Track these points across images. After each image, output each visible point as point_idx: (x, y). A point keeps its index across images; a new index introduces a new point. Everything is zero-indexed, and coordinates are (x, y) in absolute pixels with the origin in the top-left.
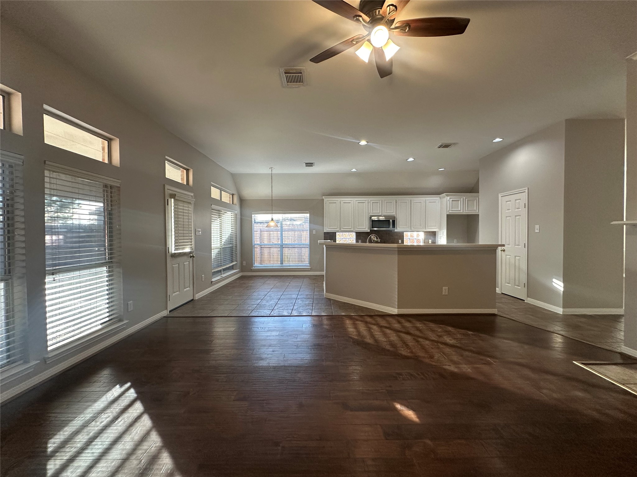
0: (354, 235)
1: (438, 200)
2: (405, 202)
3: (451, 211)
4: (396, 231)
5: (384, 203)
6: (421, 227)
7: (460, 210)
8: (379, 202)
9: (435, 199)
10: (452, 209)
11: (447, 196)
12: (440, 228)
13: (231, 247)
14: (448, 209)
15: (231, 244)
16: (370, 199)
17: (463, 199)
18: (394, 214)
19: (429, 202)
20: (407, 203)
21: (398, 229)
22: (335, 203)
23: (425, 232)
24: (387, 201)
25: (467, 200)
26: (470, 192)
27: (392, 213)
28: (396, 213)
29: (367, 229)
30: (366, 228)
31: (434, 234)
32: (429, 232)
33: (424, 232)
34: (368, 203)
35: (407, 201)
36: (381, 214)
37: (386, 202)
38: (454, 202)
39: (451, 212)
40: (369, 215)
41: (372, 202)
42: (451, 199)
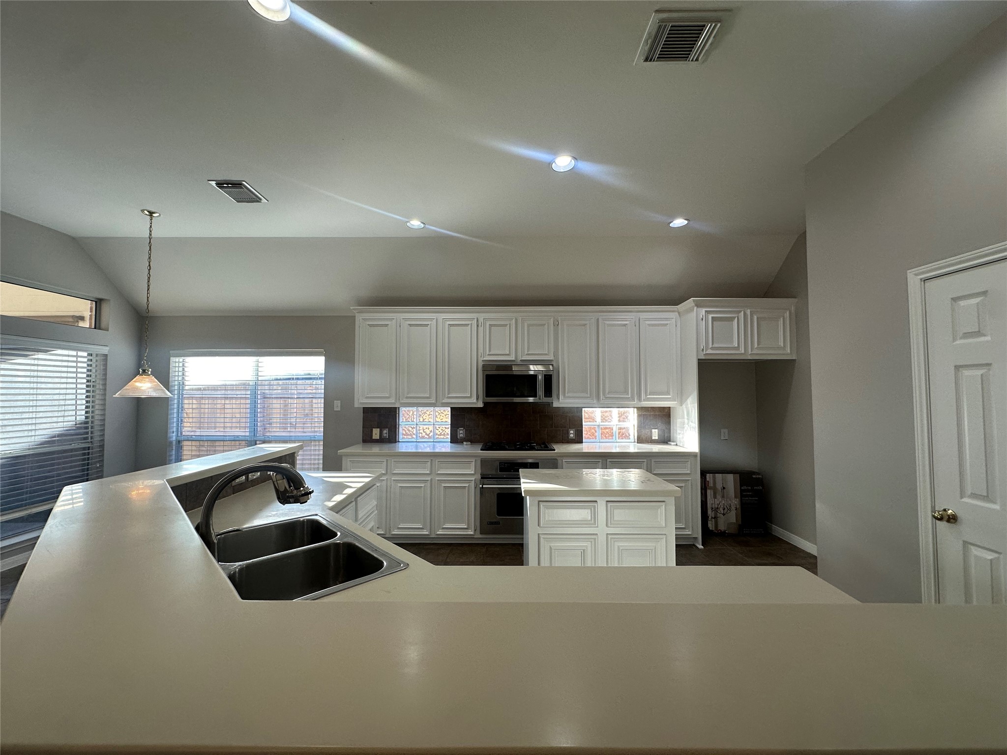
0: (444, 416)
1: (674, 320)
2: (581, 325)
3: (712, 348)
4: (556, 404)
5: (523, 327)
6: (628, 394)
7: (738, 348)
8: (508, 323)
9: (667, 315)
10: (713, 344)
11: (698, 305)
12: (681, 397)
13: (84, 449)
14: (703, 345)
15: (86, 438)
16: (481, 317)
17: (745, 314)
18: (551, 359)
19: (649, 325)
20: (588, 326)
21: (562, 401)
22: (386, 325)
23: (638, 408)
24: (529, 322)
25: (755, 317)
26: (766, 295)
27: (546, 354)
28: (556, 354)
29: (475, 401)
30: (471, 397)
31: (665, 415)
32: (653, 408)
33: (636, 408)
34: (478, 326)
35: (587, 322)
36: (513, 359)
37: (529, 326)
38: (719, 323)
39: (710, 351)
40: (481, 359)
41: (488, 323)
42: (710, 316)
